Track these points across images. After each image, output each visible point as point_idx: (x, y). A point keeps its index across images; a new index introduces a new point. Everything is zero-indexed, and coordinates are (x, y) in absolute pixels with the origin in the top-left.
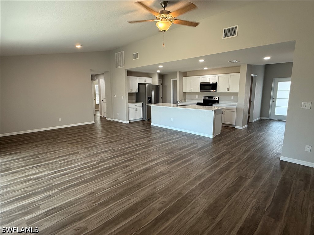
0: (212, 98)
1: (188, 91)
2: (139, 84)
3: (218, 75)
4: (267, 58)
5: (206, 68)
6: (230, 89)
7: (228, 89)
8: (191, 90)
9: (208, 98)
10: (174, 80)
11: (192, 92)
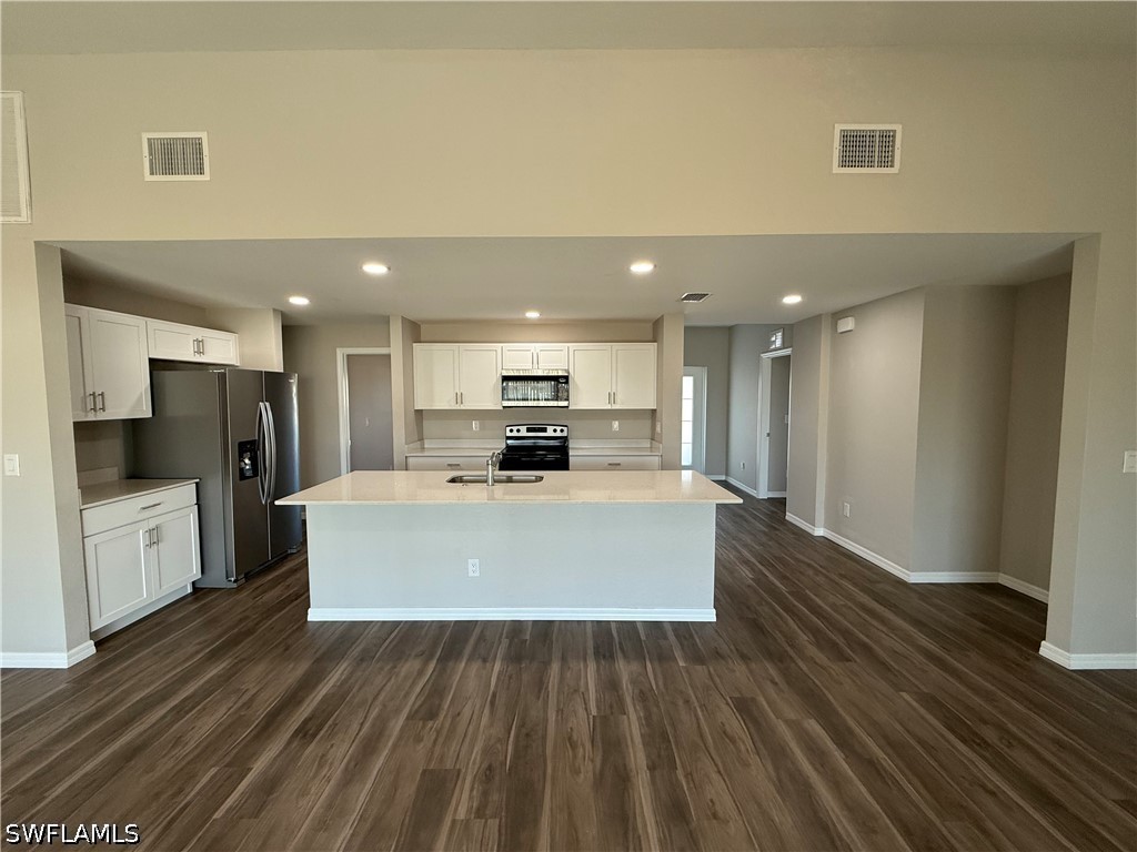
0: (545, 430)
1: (444, 402)
2: (156, 365)
3: (572, 346)
4: (792, 300)
5: (533, 315)
6: (619, 398)
7: (612, 397)
8: (459, 398)
9: (529, 430)
10: (348, 356)
11: (462, 407)
